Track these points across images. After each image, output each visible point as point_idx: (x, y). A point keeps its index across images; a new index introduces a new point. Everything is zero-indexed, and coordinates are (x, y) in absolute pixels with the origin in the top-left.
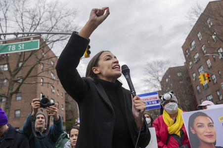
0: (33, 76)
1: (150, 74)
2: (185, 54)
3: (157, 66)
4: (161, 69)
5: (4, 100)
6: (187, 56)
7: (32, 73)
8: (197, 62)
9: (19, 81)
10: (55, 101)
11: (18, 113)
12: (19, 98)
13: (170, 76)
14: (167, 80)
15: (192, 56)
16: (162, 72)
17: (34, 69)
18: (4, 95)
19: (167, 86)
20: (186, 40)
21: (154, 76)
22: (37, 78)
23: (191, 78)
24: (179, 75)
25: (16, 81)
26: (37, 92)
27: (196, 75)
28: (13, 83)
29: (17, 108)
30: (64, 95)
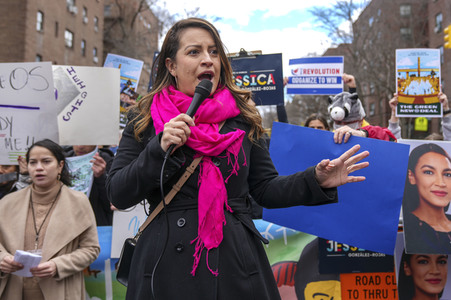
14: (371, 21)
24: (402, 13)
26: (29, 6)
27: (444, 18)
30: (101, 23)
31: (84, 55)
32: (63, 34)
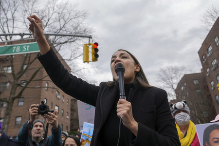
0: (37, 80)
1: (163, 81)
2: (202, 60)
3: (171, 73)
4: (176, 76)
5: (5, 105)
6: (204, 62)
7: (37, 77)
8: (215, 69)
9: (23, 85)
10: (60, 108)
11: (19, 119)
12: (21, 104)
13: (185, 84)
14: (182, 88)
15: (209, 62)
16: (177, 79)
17: (39, 72)
18: (6, 99)
19: (182, 95)
20: (202, 44)
21: (168, 84)
22: (41, 83)
23: (209, 87)
24: (195, 83)
25: (19, 85)
27: (214, 83)
28: (16, 86)
29: (18, 115)
30: (70, 101)
31: (63, 116)
32: (55, 108)
